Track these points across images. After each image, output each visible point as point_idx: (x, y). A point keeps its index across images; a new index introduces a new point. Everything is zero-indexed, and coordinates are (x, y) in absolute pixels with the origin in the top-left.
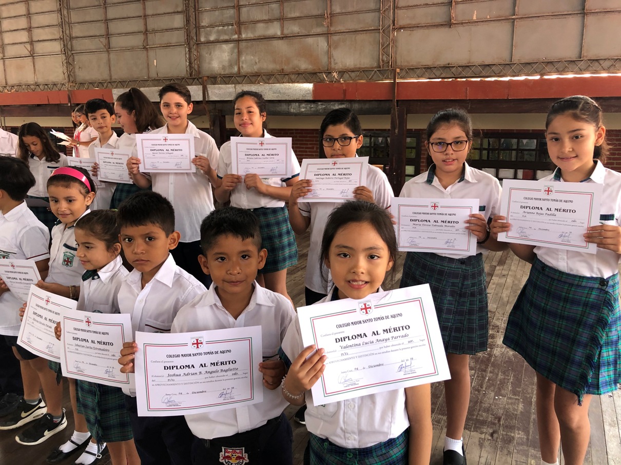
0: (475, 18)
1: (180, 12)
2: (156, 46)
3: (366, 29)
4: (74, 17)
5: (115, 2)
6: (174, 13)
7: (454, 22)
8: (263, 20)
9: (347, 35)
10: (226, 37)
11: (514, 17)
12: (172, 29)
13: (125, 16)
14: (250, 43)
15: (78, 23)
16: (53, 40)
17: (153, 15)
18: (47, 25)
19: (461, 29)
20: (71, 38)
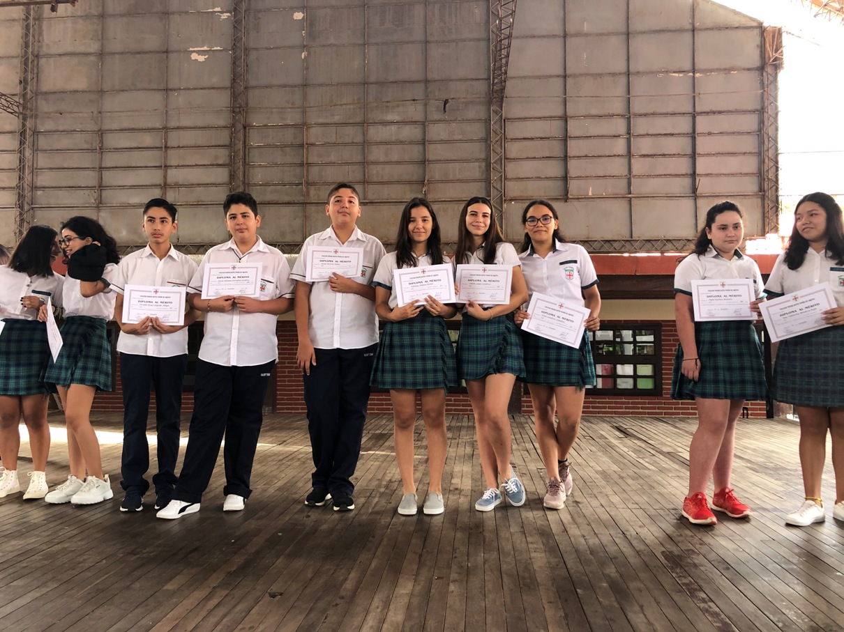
0: (590, 194)
1: (220, 165)
2: (179, 204)
4: (42, 161)
7: (570, 197)
10: (287, 199)
11: (630, 196)
12: (208, 184)
13: (134, 165)
15: (51, 169)
17: (178, 166)
19: (576, 203)
20: (34, 188)
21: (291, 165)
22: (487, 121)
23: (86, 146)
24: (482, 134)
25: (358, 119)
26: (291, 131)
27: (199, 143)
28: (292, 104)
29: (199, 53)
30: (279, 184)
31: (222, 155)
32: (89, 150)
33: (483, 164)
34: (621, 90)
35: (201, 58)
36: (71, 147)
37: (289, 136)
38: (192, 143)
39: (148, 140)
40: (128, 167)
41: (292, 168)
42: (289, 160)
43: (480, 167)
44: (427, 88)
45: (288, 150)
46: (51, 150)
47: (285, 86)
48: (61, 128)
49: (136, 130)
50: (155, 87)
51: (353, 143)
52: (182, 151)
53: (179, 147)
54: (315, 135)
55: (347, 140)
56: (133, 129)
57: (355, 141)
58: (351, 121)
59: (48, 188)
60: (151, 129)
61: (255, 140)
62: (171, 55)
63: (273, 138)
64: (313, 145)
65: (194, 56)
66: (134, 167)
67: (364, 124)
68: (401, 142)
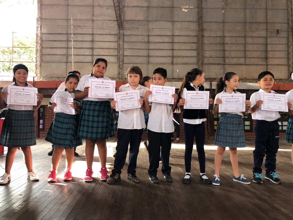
1: (194, 50)
2: (178, 63)
3: (283, 64)
4: (126, 46)
5: (155, 42)
6: (191, 50)
8: (237, 57)
9: (275, 66)
10: (218, 62)
12: (189, 56)
13: (161, 48)
14: (230, 66)
15: (129, 49)
16: (110, 55)
17: (178, 49)
18: (106, 48)
20: (124, 56)
21: (219, 50)
22: (288, 38)
23: (143, 41)
24: (286, 42)
25: (243, 35)
26: (219, 39)
27: (186, 41)
28: (219, 29)
29: (185, 8)
30: (214, 57)
31: (194, 46)
32: (144, 42)
33: (287, 53)
35: (186, 11)
36: (137, 41)
37: (218, 40)
38: (182, 41)
39: (166, 39)
40: (159, 49)
41: (219, 52)
42: (218, 49)
43: (285, 53)
44: (267, 25)
45: (218, 45)
46: (130, 42)
47: (216, 22)
48: (133, 34)
49: (162, 35)
50: (169, 20)
51: (241, 43)
52: (179, 44)
53: (178, 43)
54: (227, 40)
55: (239, 42)
56: (161, 35)
57: (242, 43)
58: (241, 36)
59: (129, 56)
60: (167, 36)
61: (206, 41)
62: (174, 9)
63: (212, 41)
64: (227, 44)
65: (183, 10)
66: (161, 49)
67: (245, 37)
68: (258, 44)
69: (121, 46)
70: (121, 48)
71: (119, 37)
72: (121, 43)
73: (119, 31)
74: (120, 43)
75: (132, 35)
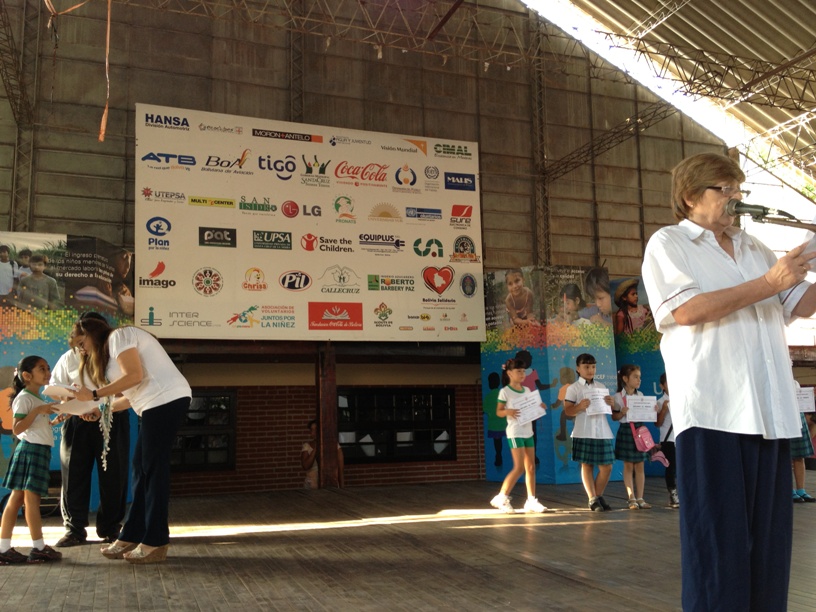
15: (55, 195)
20: (33, 217)
22: (533, 197)
24: (528, 208)
33: (530, 237)
34: (634, 183)
48: (72, 147)
62: (215, 84)
69: (26, 184)
70: (25, 191)
71: (19, 153)
72: (25, 173)
73: (20, 133)
74: (21, 175)
75: (67, 150)
